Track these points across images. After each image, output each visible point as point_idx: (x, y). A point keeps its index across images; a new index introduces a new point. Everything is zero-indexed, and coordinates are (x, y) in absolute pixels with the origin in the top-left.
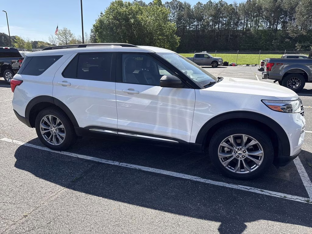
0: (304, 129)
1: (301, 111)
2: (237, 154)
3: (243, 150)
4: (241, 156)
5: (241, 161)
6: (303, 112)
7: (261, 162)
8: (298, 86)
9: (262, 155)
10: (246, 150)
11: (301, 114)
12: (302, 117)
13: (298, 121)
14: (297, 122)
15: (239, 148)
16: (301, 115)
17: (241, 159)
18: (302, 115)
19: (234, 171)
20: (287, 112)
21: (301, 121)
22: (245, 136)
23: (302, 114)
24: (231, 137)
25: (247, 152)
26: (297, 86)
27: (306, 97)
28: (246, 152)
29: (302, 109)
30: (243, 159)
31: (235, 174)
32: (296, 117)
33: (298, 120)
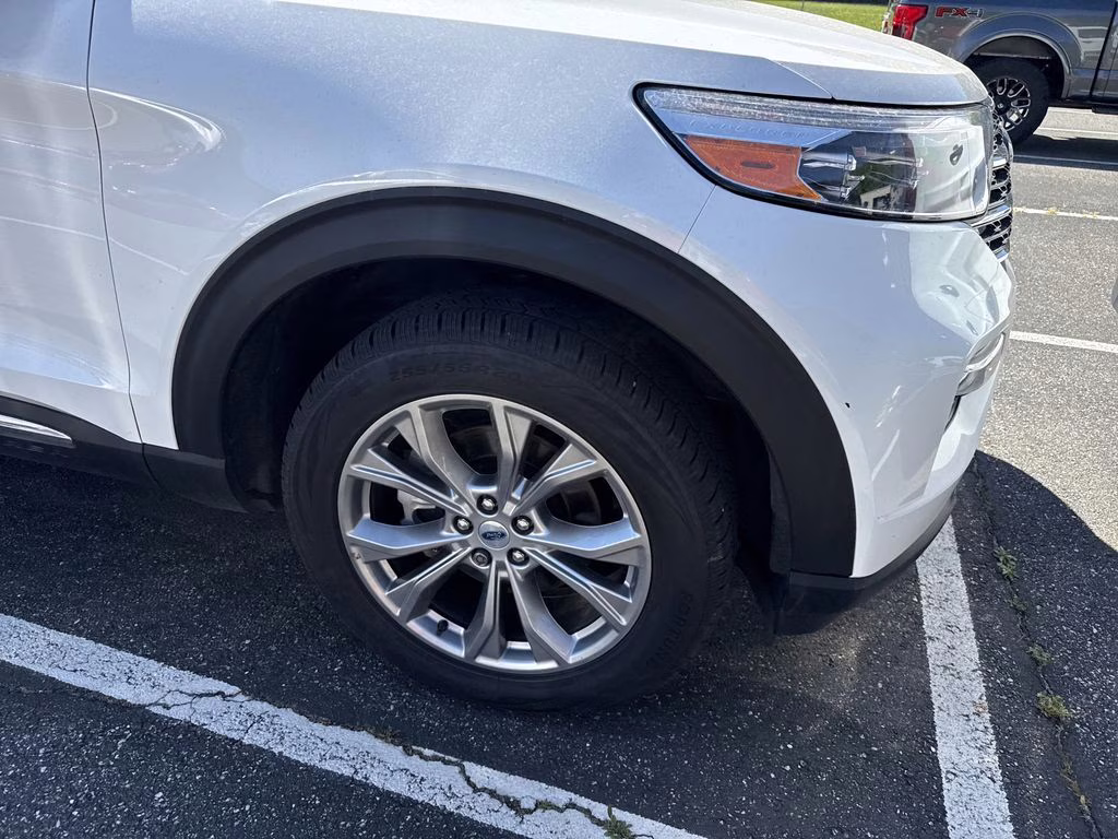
0: (989, 359)
1: (989, 210)
2: (474, 540)
3: (510, 509)
4: (499, 555)
5: (505, 585)
6: (1006, 222)
7: (635, 602)
8: (1017, 121)
9: (642, 557)
10: (533, 514)
11: (987, 231)
12: (988, 260)
13: (955, 293)
14: (946, 299)
15: (481, 498)
16: (983, 244)
17: (502, 574)
18: (994, 245)
19: (460, 653)
20: (870, 210)
21: (981, 298)
22: (507, 409)
23: (995, 235)
24: (407, 414)
25: (541, 532)
26: (1014, 118)
27: (1042, 167)
28: (532, 528)
29: (995, 196)
30: (514, 573)
31: (466, 667)
32: (945, 261)
33: (960, 283)
